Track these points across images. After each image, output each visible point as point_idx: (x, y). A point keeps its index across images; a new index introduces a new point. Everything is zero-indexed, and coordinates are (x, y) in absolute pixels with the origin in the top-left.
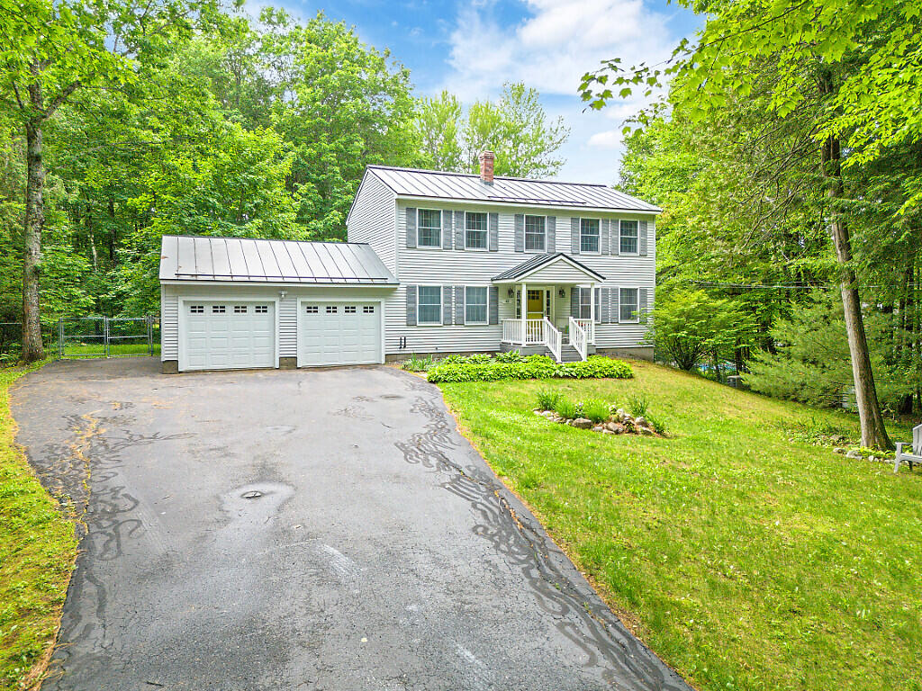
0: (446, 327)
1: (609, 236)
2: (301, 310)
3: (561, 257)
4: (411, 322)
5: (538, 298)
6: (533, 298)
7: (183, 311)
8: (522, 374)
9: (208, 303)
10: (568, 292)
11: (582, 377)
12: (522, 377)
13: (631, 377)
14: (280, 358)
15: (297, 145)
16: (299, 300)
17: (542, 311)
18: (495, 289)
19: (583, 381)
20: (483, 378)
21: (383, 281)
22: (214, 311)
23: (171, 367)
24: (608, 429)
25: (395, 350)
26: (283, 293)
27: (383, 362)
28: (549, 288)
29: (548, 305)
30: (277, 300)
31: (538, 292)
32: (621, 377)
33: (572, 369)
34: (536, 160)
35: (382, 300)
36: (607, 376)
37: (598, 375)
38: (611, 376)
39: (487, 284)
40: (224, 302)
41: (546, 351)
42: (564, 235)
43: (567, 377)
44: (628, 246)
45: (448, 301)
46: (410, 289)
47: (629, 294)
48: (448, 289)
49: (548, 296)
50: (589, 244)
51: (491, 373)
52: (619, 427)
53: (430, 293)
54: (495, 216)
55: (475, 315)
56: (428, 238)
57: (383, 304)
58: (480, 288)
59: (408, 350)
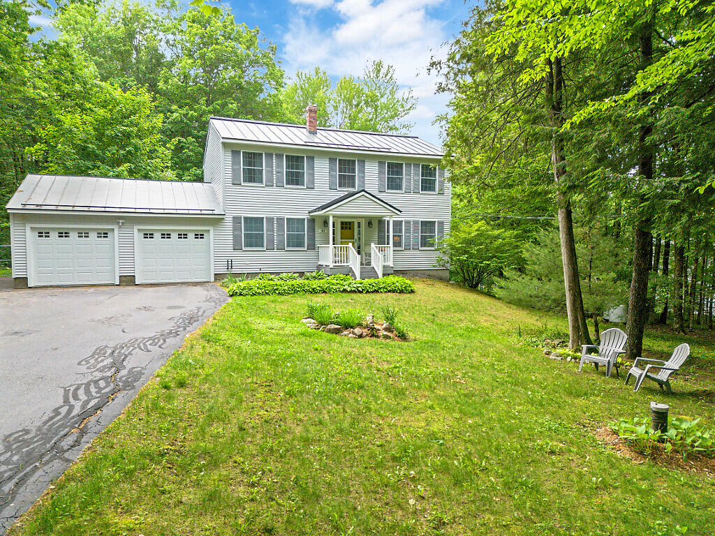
0: (268, 253)
1: (411, 177)
2: (138, 237)
3: (363, 193)
4: (237, 247)
5: (350, 228)
6: (346, 228)
7: (31, 236)
8: (313, 289)
9: (54, 229)
10: (375, 224)
11: (368, 292)
12: (314, 291)
13: (412, 292)
14: (120, 276)
15: (180, 107)
16: (136, 228)
17: (353, 239)
18: (312, 221)
19: (368, 295)
20: (277, 292)
21: (211, 212)
22: (59, 236)
23: (21, 283)
24: (353, 333)
25: (223, 270)
26: (121, 221)
27: (212, 280)
28: (360, 220)
29: (359, 234)
30: (116, 227)
31: (350, 223)
32: (401, 292)
33: (359, 285)
34: (391, 124)
35: (211, 229)
36: (389, 291)
37: (382, 290)
38: (393, 291)
39: (306, 216)
40: (68, 229)
41: (349, 272)
42: (372, 176)
43: (354, 292)
44: (428, 186)
45: (271, 230)
46: (236, 220)
47: (428, 226)
48: (270, 220)
49: (359, 227)
50: (394, 184)
51: (286, 288)
52: (365, 332)
53: (254, 223)
54: (311, 159)
55: (296, 242)
56: (252, 176)
57: (211, 232)
58: (298, 219)
59: (234, 271)
